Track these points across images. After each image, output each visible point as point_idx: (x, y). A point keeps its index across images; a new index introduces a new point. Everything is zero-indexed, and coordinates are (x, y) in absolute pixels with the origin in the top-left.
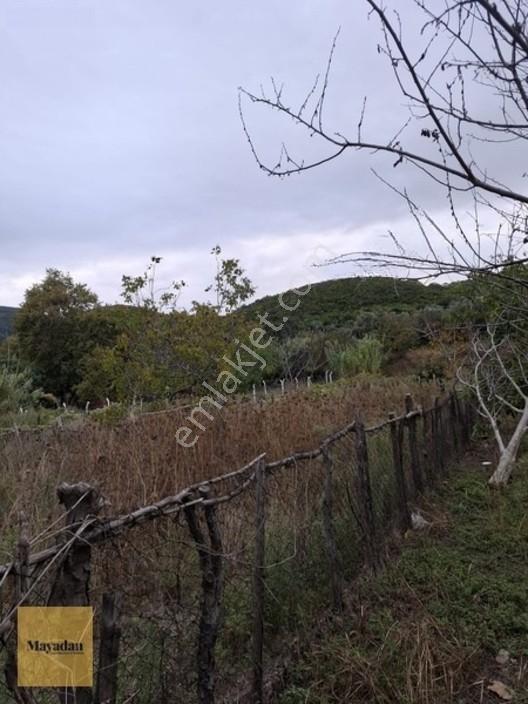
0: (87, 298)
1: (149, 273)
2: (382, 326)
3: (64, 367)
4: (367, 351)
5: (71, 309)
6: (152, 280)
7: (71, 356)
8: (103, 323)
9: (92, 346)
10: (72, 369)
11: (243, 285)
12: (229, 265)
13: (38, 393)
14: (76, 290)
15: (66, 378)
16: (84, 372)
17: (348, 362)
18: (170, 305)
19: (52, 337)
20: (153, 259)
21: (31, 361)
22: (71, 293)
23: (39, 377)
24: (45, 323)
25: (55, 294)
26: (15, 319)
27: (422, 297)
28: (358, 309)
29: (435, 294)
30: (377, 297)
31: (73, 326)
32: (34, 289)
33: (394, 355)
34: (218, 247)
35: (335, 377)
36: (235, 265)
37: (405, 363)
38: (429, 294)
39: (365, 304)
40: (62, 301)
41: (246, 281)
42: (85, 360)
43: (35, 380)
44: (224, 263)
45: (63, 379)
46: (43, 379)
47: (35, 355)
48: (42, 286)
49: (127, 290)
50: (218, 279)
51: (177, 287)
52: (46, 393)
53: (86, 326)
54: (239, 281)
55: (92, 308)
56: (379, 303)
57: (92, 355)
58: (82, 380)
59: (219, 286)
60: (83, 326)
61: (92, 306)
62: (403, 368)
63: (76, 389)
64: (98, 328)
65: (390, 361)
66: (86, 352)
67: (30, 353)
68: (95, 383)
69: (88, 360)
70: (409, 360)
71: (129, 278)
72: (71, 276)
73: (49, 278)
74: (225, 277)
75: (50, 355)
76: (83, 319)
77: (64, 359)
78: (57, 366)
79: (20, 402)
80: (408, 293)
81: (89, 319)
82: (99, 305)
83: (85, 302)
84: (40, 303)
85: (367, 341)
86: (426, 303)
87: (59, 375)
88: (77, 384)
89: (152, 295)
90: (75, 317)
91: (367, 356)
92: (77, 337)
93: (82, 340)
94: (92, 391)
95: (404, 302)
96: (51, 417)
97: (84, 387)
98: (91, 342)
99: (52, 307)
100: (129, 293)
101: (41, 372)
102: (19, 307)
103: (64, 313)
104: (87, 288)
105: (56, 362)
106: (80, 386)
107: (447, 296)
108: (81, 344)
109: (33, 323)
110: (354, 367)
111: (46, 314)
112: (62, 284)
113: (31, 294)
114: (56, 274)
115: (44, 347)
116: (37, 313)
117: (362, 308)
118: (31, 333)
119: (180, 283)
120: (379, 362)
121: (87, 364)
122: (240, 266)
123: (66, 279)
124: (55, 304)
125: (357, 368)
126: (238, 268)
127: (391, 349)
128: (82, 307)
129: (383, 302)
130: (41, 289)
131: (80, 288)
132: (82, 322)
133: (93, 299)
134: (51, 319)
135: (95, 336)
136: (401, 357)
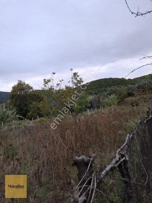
0: (30, 88)
1: (52, 77)
2: (117, 92)
3: (24, 108)
4: (113, 99)
5: (25, 91)
6: (53, 80)
7: (26, 105)
8: (35, 95)
9: (32, 102)
10: (26, 109)
11: (80, 80)
12: (75, 74)
13: (18, 116)
14: (26, 86)
15: (25, 111)
16: (30, 109)
17: (107, 102)
18: (59, 87)
19: (20, 100)
20: (53, 73)
21: (15, 107)
22: (25, 87)
23: (17, 111)
24: (19, 96)
25: (21, 87)
26: (9, 95)
27: (126, 83)
28: (108, 87)
29: (130, 82)
30: (113, 83)
31: (26, 96)
32: (14, 86)
33: (120, 100)
34: (72, 69)
35: (104, 107)
36: (77, 74)
37: (124, 102)
38: (128, 82)
39: (109, 86)
40: (23, 89)
41: (81, 79)
42: (30, 106)
43: (17, 112)
44: (74, 74)
45: (24, 112)
46: (18, 112)
47: (16, 105)
48: (17, 85)
49: (45, 83)
50: (72, 78)
51: (61, 81)
52: (20, 116)
53: (30, 96)
54: (78, 79)
55: (31, 91)
56: (114, 85)
57: (32, 104)
58: (29, 112)
59: (72, 81)
60: (29, 96)
61: (31, 90)
62: (124, 104)
63: (28, 114)
64: (33, 96)
65: (119, 102)
66: (30, 103)
67: (14, 105)
68: (33, 112)
69: (31, 106)
70: (125, 101)
71: (45, 80)
72: (25, 82)
73: (19, 83)
74: (74, 78)
75: (20, 105)
76: (29, 94)
77: (24, 106)
78: (22, 108)
79: (13, 119)
80: (122, 82)
81: (31, 94)
82: (33, 90)
83: (29, 89)
84: (16, 90)
85: (112, 96)
86: (127, 84)
87: (23, 110)
88: (28, 113)
89: (53, 84)
90: (27, 94)
91: (113, 100)
92: (28, 99)
93: (29, 100)
94: (33, 115)
95: (121, 85)
96: (23, 123)
97: (30, 114)
98: (32, 100)
99: (20, 91)
100: (46, 84)
101: (18, 110)
102: (11, 92)
103: (23, 93)
104: (29, 85)
105: (22, 107)
106: (29, 113)
107: (133, 82)
108: (29, 101)
109: (15, 96)
110: (109, 104)
111: (18, 93)
112: (22, 84)
113: (14, 88)
114: (21, 81)
115: (18, 103)
116: (16, 93)
117: (109, 87)
118: (14, 99)
119: (62, 80)
120: (117, 102)
121: (31, 107)
122: (78, 74)
123: (23, 83)
124: (21, 90)
125: (110, 104)
126: (78, 75)
127: (120, 98)
128: (28, 91)
129: (115, 85)
130: (17, 86)
131: (28, 85)
132: (29, 95)
133: (32, 88)
134: (20, 94)
135: (33, 99)
136: (123, 100)
